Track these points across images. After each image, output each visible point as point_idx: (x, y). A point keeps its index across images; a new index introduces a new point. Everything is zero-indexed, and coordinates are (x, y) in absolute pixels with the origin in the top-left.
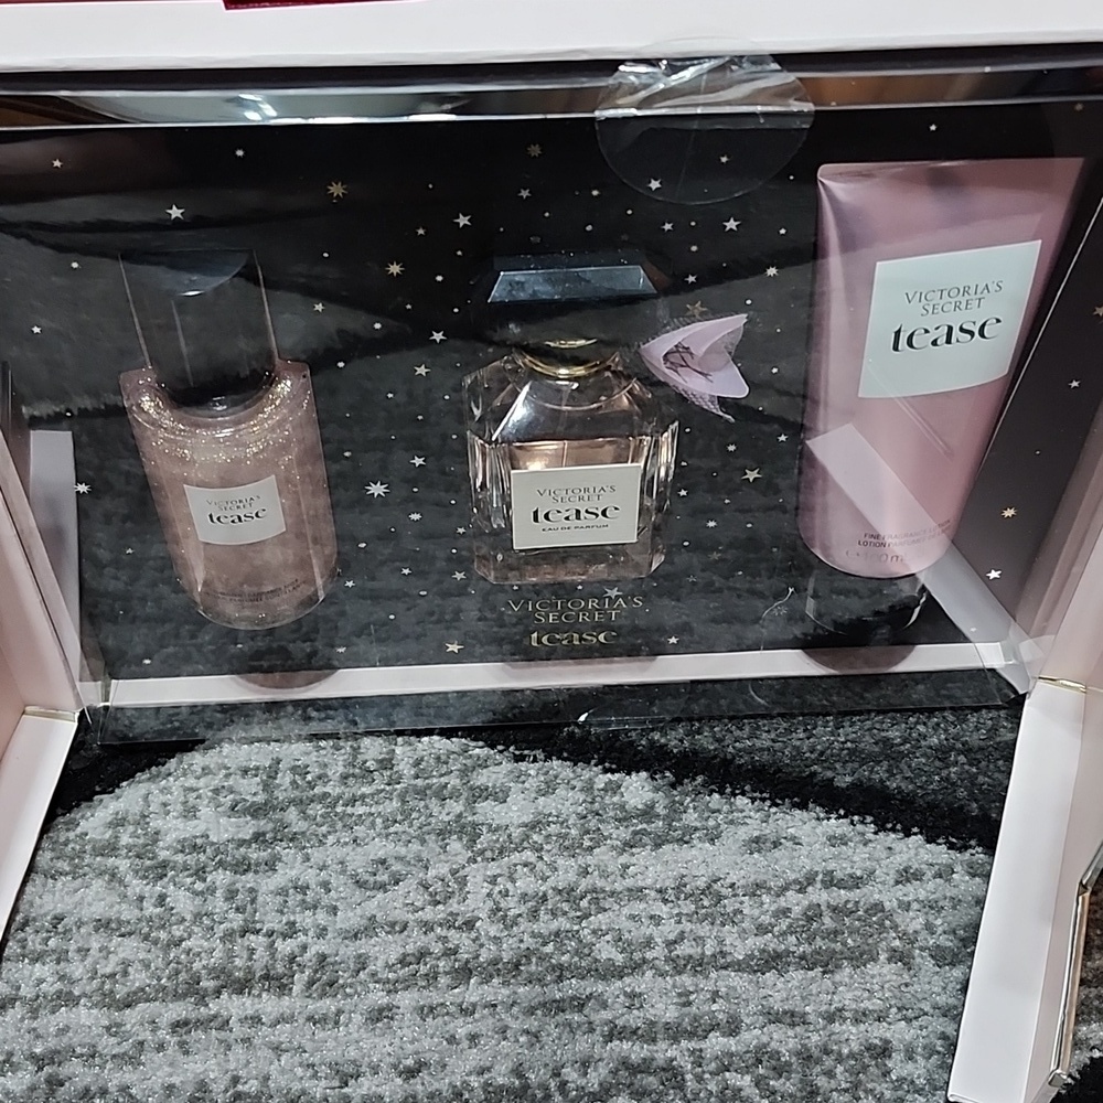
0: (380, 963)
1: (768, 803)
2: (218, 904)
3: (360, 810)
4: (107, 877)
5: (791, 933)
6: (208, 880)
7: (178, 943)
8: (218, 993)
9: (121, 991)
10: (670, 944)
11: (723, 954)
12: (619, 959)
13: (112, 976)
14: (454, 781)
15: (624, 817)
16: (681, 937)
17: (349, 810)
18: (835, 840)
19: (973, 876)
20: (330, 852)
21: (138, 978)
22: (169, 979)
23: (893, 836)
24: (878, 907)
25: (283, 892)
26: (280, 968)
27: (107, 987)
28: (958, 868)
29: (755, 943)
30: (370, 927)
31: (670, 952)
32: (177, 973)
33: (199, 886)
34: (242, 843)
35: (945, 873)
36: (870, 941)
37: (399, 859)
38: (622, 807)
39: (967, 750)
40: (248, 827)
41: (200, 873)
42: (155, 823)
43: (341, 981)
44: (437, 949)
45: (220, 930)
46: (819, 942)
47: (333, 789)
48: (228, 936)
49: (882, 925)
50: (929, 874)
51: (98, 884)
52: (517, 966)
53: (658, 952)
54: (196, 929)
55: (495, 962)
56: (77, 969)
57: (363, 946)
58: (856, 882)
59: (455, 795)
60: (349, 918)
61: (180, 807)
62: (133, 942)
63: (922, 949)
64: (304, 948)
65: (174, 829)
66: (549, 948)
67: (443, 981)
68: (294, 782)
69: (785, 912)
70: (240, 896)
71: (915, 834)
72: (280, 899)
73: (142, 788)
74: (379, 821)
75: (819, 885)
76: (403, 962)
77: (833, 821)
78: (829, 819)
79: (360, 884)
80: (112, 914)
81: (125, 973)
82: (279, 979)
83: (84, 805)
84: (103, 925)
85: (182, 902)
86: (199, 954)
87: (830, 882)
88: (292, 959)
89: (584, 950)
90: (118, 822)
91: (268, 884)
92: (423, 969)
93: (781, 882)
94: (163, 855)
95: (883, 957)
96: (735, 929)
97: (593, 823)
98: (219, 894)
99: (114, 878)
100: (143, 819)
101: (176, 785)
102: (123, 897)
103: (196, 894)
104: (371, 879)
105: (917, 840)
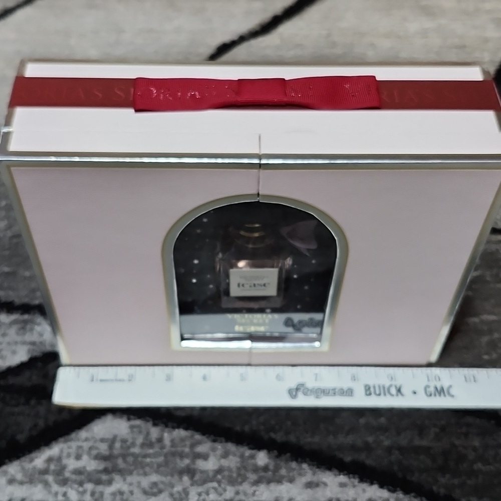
1: (315, 467)
2: (88, 497)
3: (148, 460)
4: (44, 483)
6: (85, 486)
14: (187, 450)
15: (256, 469)
17: (144, 460)
18: (342, 485)
20: (133, 479)
25: (113, 494)
33: (81, 489)
34: (99, 472)
37: (162, 482)
38: (255, 465)
39: (401, 449)
40: (101, 466)
41: (81, 484)
42: (64, 461)
47: (136, 450)
51: (40, 486)
59: (187, 456)
61: (75, 455)
65: (72, 464)
68: (121, 446)
70: (97, 495)
71: (375, 484)
72: (112, 497)
73: (61, 446)
74: (155, 465)
77: (342, 476)
78: (340, 475)
79: (145, 492)
90: (50, 460)
91: (108, 490)
94: (67, 475)
97: (243, 472)
98: (89, 493)
99: (46, 484)
100: (59, 459)
101: (74, 445)
102: (50, 492)
103: (79, 492)
104: (150, 490)
105: (375, 487)
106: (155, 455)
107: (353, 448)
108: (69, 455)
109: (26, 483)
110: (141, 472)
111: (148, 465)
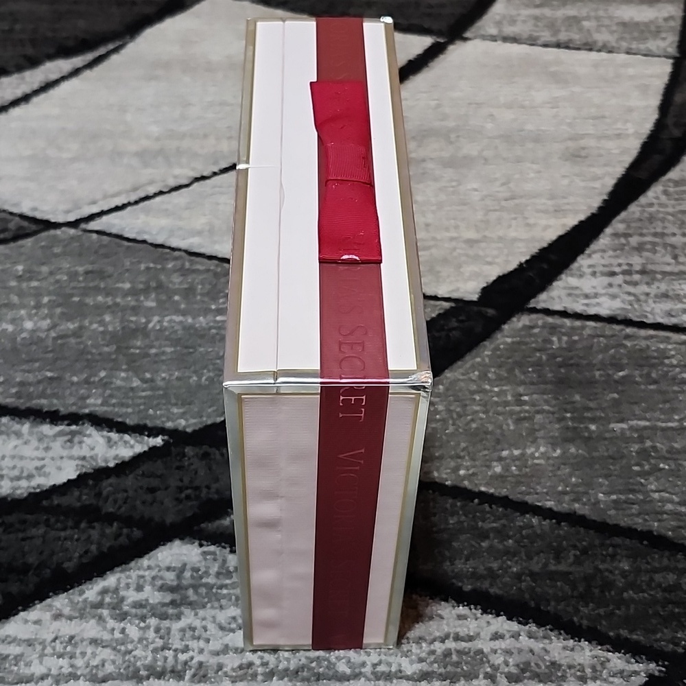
0: (229, 667)
1: (428, 597)
2: (151, 634)
3: (225, 591)
4: (97, 617)
5: (436, 662)
6: (147, 621)
7: (130, 652)
8: (148, 678)
9: (101, 674)
10: (375, 665)
11: (400, 671)
12: (348, 671)
13: (97, 667)
16: (380, 663)
17: (219, 591)
18: (461, 617)
19: (530, 638)
20: (207, 612)
21: (109, 668)
22: (125, 669)
23: (490, 616)
24: (480, 652)
25: (183, 630)
26: (179, 667)
27: (94, 671)
28: (522, 634)
29: (417, 667)
30: (226, 649)
31: (374, 669)
32: (129, 667)
33: (142, 625)
34: (164, 605)
35: (516, 636)
36: (476, 668)
39: (532, 575)
40: (168, 598)
41: (143, 618)
42: (122, 593)
43: (209, 675)
44: (258, 662)
45: (151, 647)
46: (449, 668)
47: (211, 580)
48: (155, 651)
49: (482, 660)
50: (507, 636)
51: (93, 622)
52: (297, 672)
53: (367, 670)
54: (139, 646)
55: (286, 670)
56: (79, 662)
57: (222, 659)
58: (470, 639)
60: (215, 645)
61: (135, 585)
62: (108, 651)
63: (501, 673)
64: (192, 658)
65: (132, 596)
66: (314, 665)
67: (260, 678)
68: (192, 576)
69: (433, 652)
70: (162, 631)
71: (502, 616)
72: (181, 633)
73: (118, 575)
74: (233, 597)
75: (451, 639)
76: (241, 667)
77: (461, 608)
78: (459, 607)
79: (222, 628)
80: (98, 636)
81: (103, 665)
82: (179, 672)
83: (88, 582)
84: (94, 642)
85: (133, 632)
86: (140, 658)
87: (457, 638)
88: (186, 663)
89: (331, 666)
90: (104, 592)
91: (176, 626)
92: (250, 671)
93: (432, 637)
94: (126, 608)
95: (481, 676)
96: (407, 659)
98: (152, 629)
99: (101, 619)
100: (116, 590)
101: (134, 574)
102: (105, 628)
103: (141, 628)
104: (228, 626)
105: (502, 618)
106: (233, 586)
107: (475, 576)
108: (128, 586)
109: (76, 618)
110: (216, 604)
111: (224, 597)
